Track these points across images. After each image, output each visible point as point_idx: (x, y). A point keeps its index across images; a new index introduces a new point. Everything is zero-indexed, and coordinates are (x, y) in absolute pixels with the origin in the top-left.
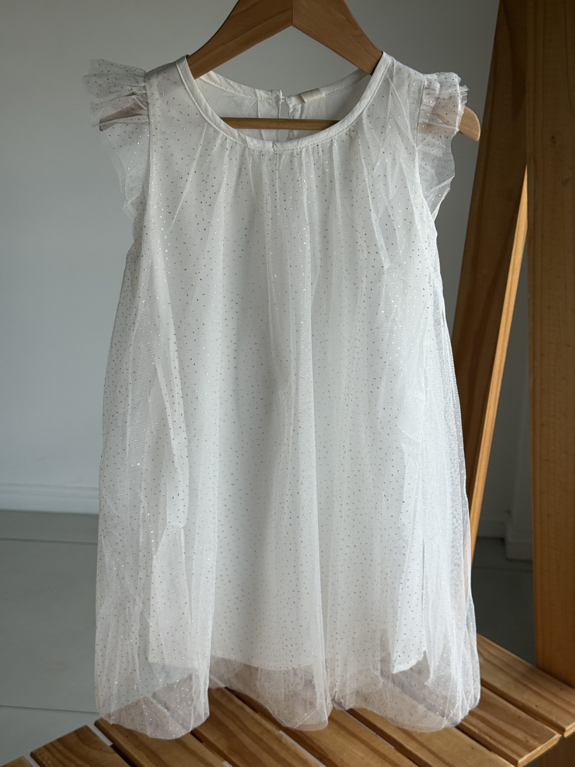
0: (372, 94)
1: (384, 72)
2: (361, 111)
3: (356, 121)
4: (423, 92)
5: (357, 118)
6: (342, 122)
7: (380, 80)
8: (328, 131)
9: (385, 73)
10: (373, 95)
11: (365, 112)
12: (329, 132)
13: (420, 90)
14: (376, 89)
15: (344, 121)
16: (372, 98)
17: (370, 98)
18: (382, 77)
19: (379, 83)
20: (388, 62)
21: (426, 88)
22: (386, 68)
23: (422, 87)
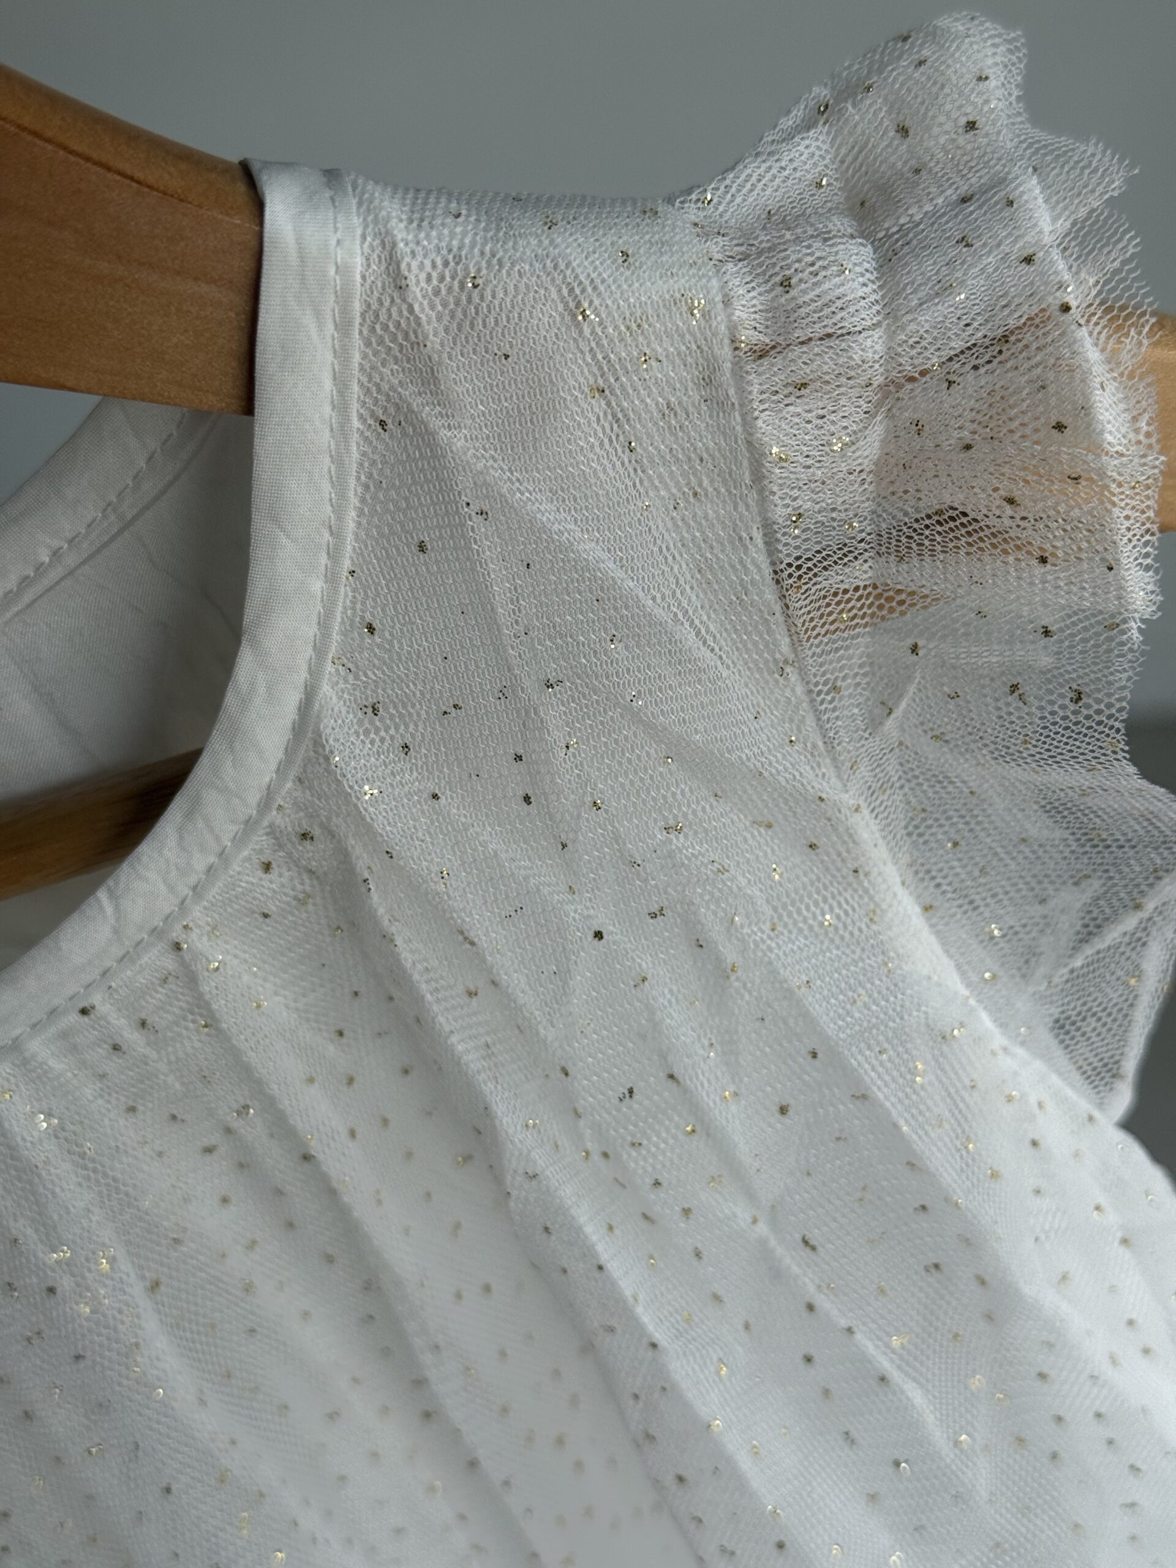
0: (323, 559)
1: (342, 354)
2: (292, 698)
3: (292, 774)
4: (742, 391)
5: (290, 751)
6: (189, 815)
7: (341, 431)
8: (109, 909)
9: (357, 358)
10: (334, 554)
11: (326, 688)
12: (117, 909)
13: (708, 380)
14: (339, 510)
15: (196, 803)
16: (331, 578)
17: (317, 586)
18: (341, 407)
19: (338, 460)
20: (343, 270)
21: (761, 354)
22: (343, 327)
23: (725, 352)
